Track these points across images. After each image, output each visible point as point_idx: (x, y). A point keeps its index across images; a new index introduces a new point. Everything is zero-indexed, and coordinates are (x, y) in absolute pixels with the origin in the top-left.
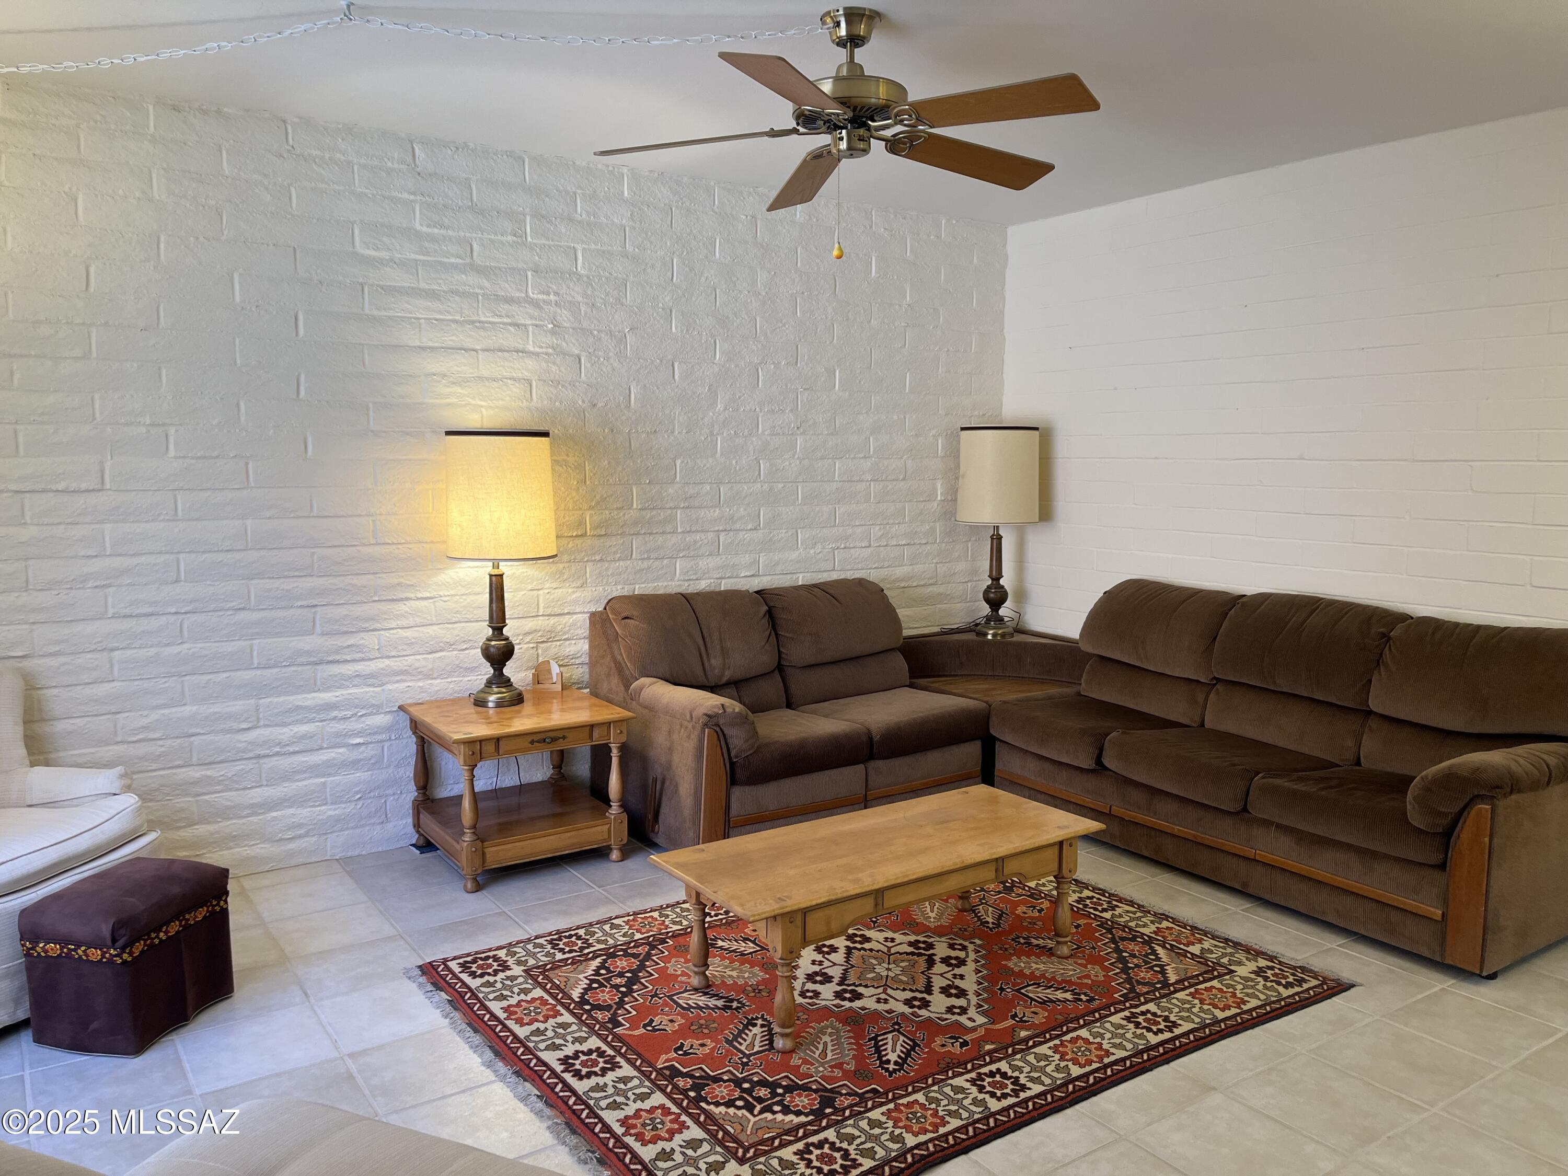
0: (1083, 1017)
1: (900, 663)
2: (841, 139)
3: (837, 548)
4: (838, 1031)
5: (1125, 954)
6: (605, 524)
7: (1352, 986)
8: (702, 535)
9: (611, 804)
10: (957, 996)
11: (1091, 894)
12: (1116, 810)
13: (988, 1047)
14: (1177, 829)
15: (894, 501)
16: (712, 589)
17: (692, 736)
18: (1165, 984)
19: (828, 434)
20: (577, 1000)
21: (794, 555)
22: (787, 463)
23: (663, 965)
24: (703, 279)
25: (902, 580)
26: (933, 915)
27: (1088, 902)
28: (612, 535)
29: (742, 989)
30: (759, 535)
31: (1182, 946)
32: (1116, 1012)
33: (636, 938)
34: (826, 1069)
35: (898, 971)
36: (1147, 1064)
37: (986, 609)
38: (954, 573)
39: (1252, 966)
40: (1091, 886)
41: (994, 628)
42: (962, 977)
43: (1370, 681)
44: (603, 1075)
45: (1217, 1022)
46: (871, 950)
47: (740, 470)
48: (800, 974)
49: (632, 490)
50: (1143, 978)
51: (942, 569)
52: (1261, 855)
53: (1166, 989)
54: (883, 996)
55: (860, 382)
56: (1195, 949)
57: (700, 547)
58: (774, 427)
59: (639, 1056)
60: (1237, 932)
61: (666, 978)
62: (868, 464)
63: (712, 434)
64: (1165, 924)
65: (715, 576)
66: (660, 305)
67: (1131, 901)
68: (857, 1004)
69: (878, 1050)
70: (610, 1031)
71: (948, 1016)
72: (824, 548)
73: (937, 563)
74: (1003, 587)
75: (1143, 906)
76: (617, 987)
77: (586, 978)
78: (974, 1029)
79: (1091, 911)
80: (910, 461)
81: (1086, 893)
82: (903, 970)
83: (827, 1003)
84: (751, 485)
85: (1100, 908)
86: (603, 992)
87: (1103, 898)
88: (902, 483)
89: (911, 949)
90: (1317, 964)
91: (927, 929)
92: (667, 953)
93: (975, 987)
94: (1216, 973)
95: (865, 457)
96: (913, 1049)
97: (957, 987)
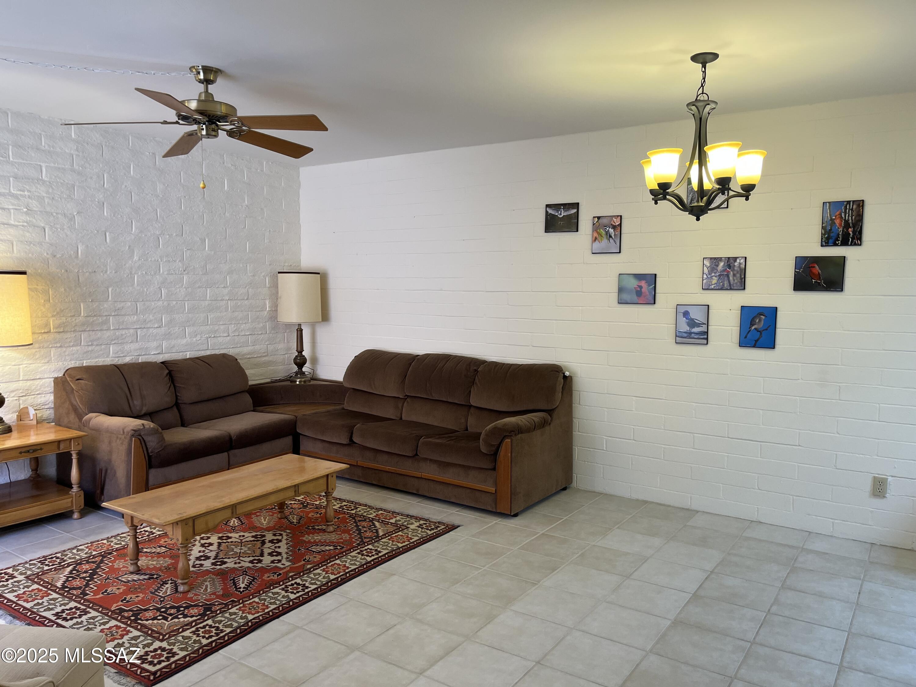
0: (337, 555)
1: (248, 399)
2: (203, 129)
3: (210, 337)
4: (213, 579)
5: (360, 527)
6: (63, 325)
7: (459, 526)
8: (127, 331)
9: (73, 486)
10: (276, 556)
11: (346, 504)
12: (359, 463)
13: (291, 574)
14: (388, 468)
15: (242, 311)
16: (134, 361)
17: (124, 443)
18: (377, 536)
19: (202, 274)
20: (61, 587)
21: (184, 341)
22: (178, 290)
23: (111, 564)
24: (123, 186)
25: (248, 354)
26: (265, 522)
27: (344, 507)
28: (67, 332)
29: (160, 569)
30: (163, 330)
31: (387, 520)
32: (354, 551)
33: (93, 554)
34: (207, 596)
35: (246, 549)
36: (365, 570)
37: (295, 368)
38: (278, 350)
39: (417, 524)
40: (347, 500)
41: (300, 378)
42: (279, 547)
43: (470, 391)
44: (80, 618)
45: (399, 548)
46: (232, 542)
47: (149, 294)
48: (192, 558)
49: (80, 306)
50: (368, 536)
51: (271, 348)
52: (425, 475)
53: (378, 538)
54: (239, 561)
55: (220, 246)
56: (393, 521)
57: (125, 337)
58: (170, 270)
59: (101, 606)
60: (413, 512)
61: (112, 570)
62: (226, 291)
63: (131, 273)
64: (380, 512)
65: (136, 354)
66: (96, 200)
67: (366, 505)
68: (224, 566)
69: (235, 584)
70: (82, 598)
71: (272, 564)
72: (201, 337)
73: (268, 345)
74: (304, 356)
75: (371, 506)
76: (84, 578)
77: (64, 576)
78: (285, 568)
79: (346, 511)
80: (251, 289)
81: (344, 503)
82: (249, 549)
83: (208, 568)
84: (156, 302)
85: (350, 509)
86: (76, 581)
87: (352, 505)
88: (246, 302)
89: (253, 539)
90: (445, 520)
91: (263, 529)
92: (113, 559)
93: (286, 550)
94: (401, 529)
95: (224, 287)
96: (253, 580)
97: (276, 552)
